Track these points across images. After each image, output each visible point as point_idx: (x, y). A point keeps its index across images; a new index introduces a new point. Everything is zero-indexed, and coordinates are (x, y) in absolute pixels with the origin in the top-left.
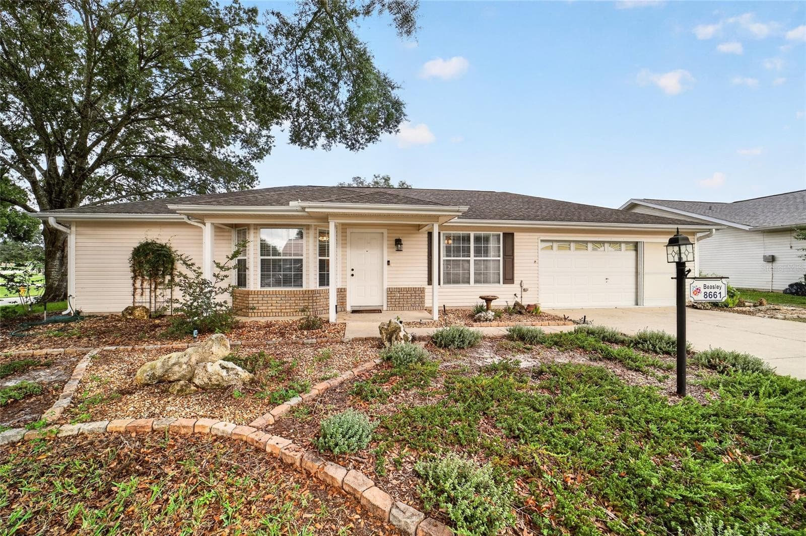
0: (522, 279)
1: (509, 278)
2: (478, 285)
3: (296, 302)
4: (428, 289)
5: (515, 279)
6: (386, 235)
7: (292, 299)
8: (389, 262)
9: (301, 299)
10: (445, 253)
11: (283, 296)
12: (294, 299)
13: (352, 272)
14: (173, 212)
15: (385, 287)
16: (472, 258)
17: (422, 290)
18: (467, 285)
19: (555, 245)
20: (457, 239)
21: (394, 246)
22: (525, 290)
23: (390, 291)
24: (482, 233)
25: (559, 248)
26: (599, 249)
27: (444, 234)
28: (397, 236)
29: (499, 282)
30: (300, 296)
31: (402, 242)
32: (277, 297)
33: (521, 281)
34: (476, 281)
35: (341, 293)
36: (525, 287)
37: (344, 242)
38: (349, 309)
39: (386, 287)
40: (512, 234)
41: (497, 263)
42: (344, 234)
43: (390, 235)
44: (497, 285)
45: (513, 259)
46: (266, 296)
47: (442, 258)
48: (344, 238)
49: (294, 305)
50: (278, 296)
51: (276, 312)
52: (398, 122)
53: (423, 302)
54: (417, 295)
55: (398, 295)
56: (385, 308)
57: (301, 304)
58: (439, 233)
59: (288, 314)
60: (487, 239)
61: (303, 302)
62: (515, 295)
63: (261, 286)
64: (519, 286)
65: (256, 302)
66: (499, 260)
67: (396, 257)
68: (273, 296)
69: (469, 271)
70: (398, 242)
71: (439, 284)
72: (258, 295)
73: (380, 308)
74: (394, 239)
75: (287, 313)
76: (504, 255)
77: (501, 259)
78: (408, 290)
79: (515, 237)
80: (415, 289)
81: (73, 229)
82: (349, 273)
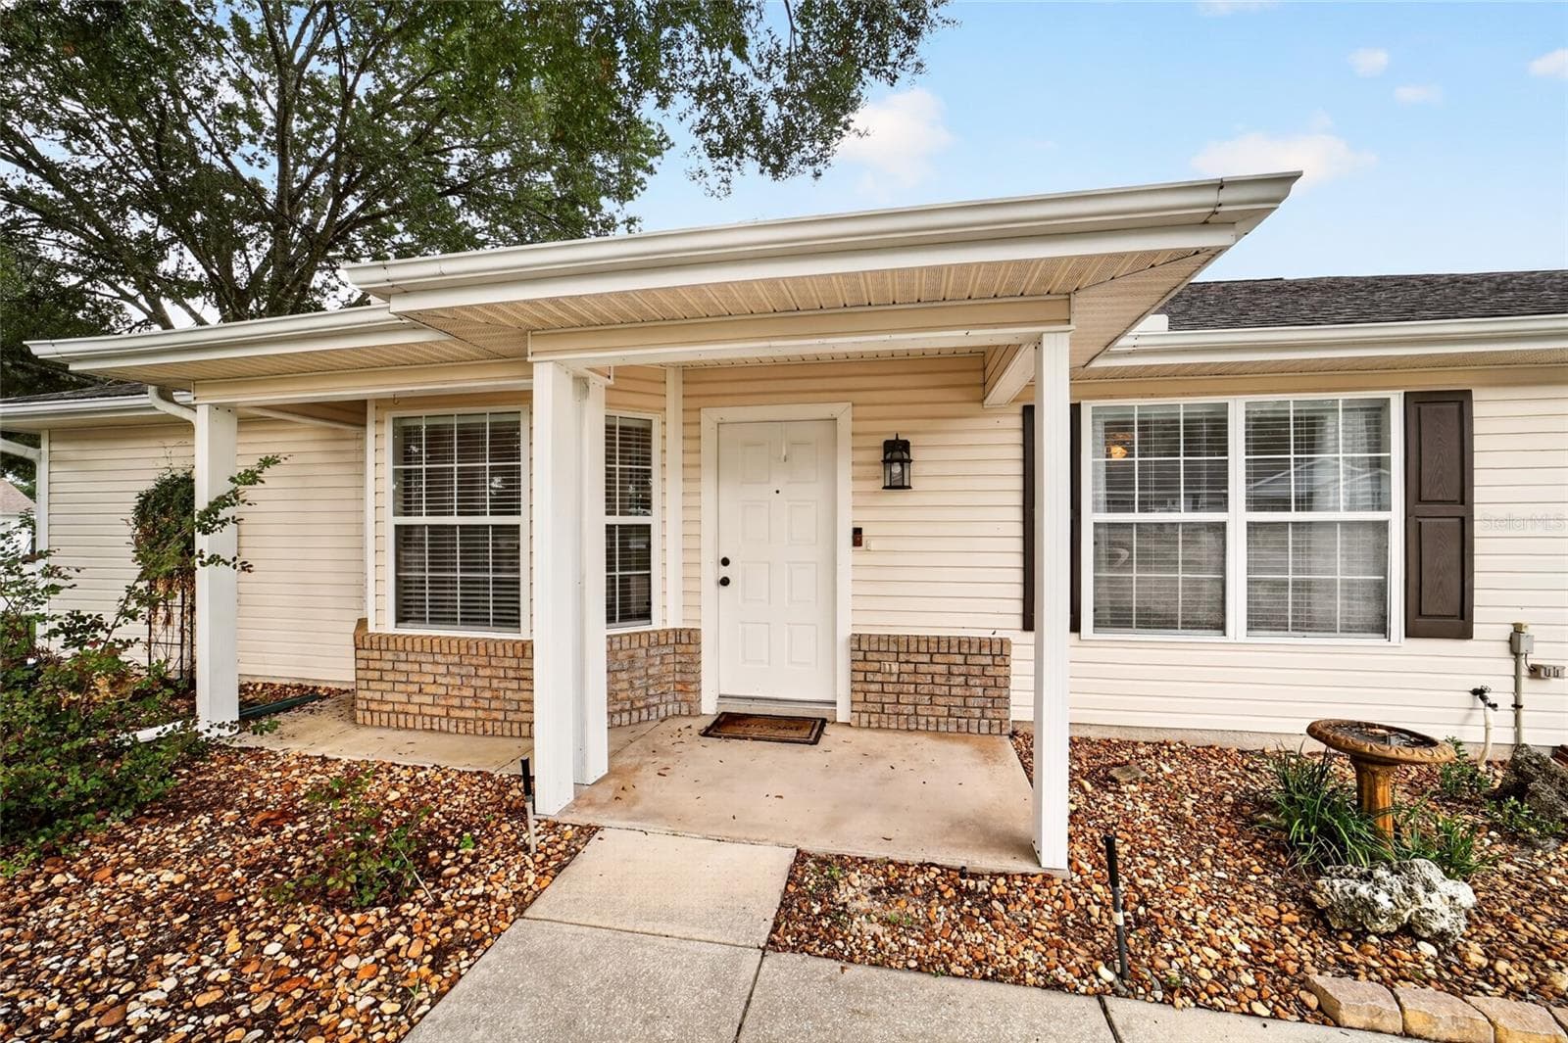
0: (1519, 616)
1: (1441, 612)
2: (1265, 638)
3: (495, 683)
4: (1022, 645)
5: (1478, 615)
6: (845, 426)
7: (481, 672)
8: (857, 531)
9: (511, 674)
10: (1102, 492)
11: (450, 659)
12: (488, 672)
13: (725, 572)
15: (845, 632)
16: (1237, 516)
17: (999, 651)
18: (1213, 637)
20: (1159, 433)
21: (880, 469)
22: (1535, 672)
23: (867, 652)
24: (1292, 401)
27: (1097, 413)
28: (891, 429)
29: (1382, 628)
30: (507, 663)
31: (914, 454)
32: (435, 663)
33: (1518, 629)
34: (1260, 620)
35: (680, 649)
36: (1537, 656)
37: (692, 459)
38: (710, 707)
39: (849, 632)
40: (1461, 401)
41: (1370, 536)
42: (692, 431)
43: (862, 426)
44: (1376, 641)
45: (1465, 524)
46: (403, 656)
47: (1089, 518)
48: (691, 445)
49: (488, 694)
50: (438, 658)
51: (432, 716)
52: (913, 33)
53: (1001, 701)
54: (976, 671)
55: (895, 668)
56: (843, 713)
57: (509, 694)
58: (1075, 410)
59: (471, 726)
60: (1310, 431)
61: (514, 685)
62: (1479, 693)
63: (401, 619)
64: (1504, 649)
65: (377, 675)
66: (1382, 527)
67: (886, 515)
68: (423, 658)
69: (1223, 570)
70: (896, 452)
71: (1075, 626)
72: (380, 650)
73: (823, 711)
74: (880, 441)
75: (465, 720)
76: (1415, 495)
77: (1395, 517)
78: (937, 647)
79: (1478, 410)
80: (966, 647)
81: (44, 447)
82: (711, 572)
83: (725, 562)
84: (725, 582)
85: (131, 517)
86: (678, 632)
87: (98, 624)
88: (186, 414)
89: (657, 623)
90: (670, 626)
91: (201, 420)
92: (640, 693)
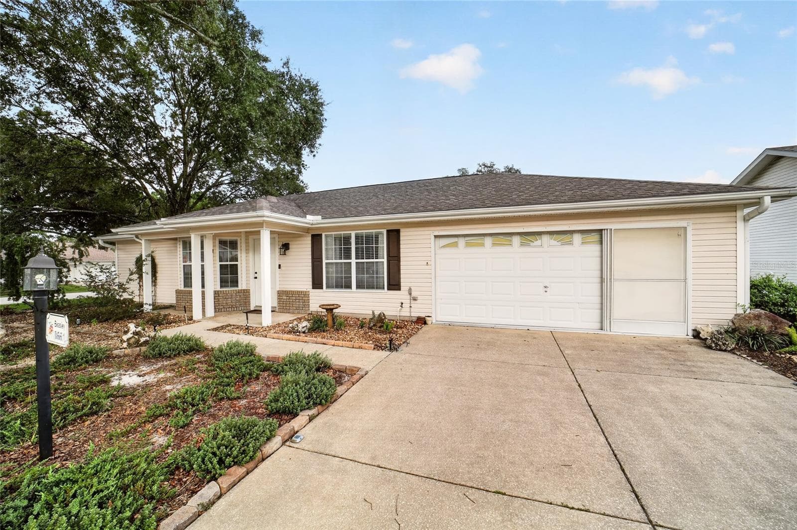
0: (410, 285)
1: (394, 284)
2: (360, 290)
4: (312, 292)
5: (402, 285)
6: (277, 239)
8: (280, 265)
13: (256, 275)
14: (116, 234)
18: (349, 290)
19: (462, 242)
20: (338, 240)
22: (415, 299)
23: (281, 294)
24: (364, 231)
25: (468, 245)
26: (532, 244)
27: (326, 235)
29: (383, 288)
31: (290, 246)
33: (410, 289)
34: (358, 287)
35: (245, 294)
36: (414, 295)
38: (252, 308)
39: (278, 290)
40: (398, 232)
41: (381, 265)
42: (248, 241)
43: (280, 240)
44: (381, 291)
45: (399, 262)
46: (184, 294)
47: (324, 261)
48: (247, 245)
50: (190, 295)
51: (190, 308)
53: (306, 306)
54: (301, 298)
55: (285, 298)
60: (369, 238)
62: (402, 304)
64: (407, 293)
65: (179, 299)
66: (383, 263)
67: (284, 261)
69: (351, 274)
70: (282, 246)
71: (321, 288)
72: (180, 293)
76: (389, 256)
77: (385, 260)
78: (293, 293)
79: (401, 234)
80: (299, 293)
81: (116, 246)
82: (252, 276)
83: (256, 273)
84: (256, 278)
85: (134, 263)
86: (244, 290)
87: (123, 285)
88: (140, 241)
89: (240, 288)
90: (243, 288)
91: (143, 242)
92: (234, 304)
